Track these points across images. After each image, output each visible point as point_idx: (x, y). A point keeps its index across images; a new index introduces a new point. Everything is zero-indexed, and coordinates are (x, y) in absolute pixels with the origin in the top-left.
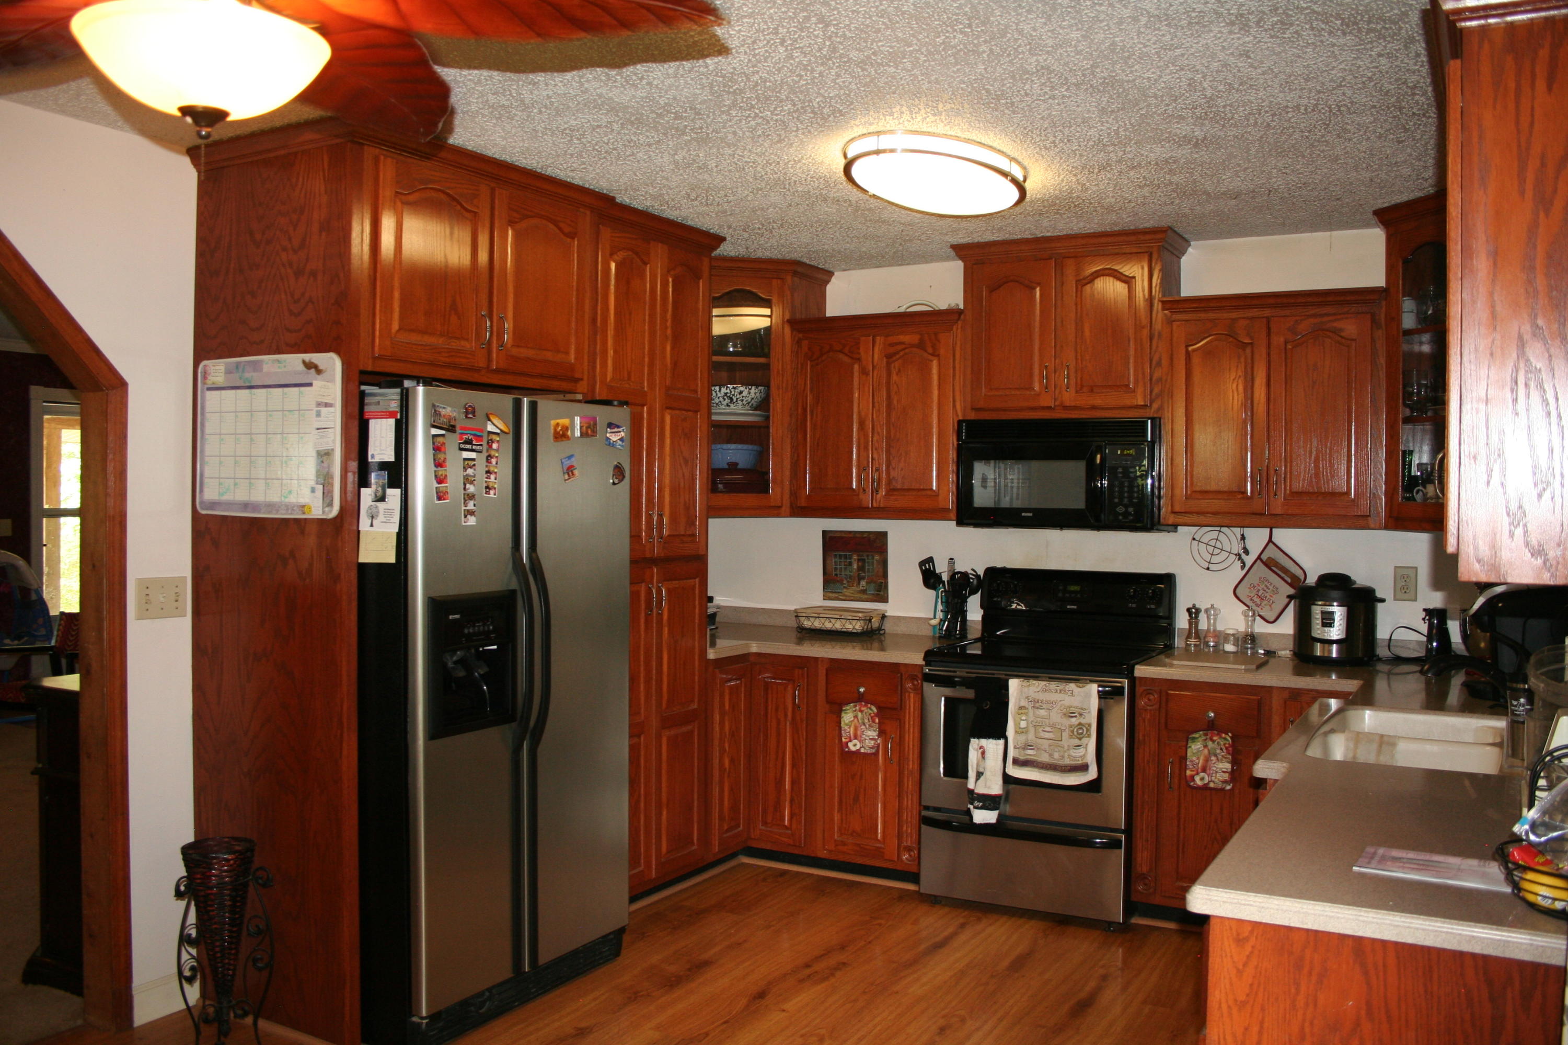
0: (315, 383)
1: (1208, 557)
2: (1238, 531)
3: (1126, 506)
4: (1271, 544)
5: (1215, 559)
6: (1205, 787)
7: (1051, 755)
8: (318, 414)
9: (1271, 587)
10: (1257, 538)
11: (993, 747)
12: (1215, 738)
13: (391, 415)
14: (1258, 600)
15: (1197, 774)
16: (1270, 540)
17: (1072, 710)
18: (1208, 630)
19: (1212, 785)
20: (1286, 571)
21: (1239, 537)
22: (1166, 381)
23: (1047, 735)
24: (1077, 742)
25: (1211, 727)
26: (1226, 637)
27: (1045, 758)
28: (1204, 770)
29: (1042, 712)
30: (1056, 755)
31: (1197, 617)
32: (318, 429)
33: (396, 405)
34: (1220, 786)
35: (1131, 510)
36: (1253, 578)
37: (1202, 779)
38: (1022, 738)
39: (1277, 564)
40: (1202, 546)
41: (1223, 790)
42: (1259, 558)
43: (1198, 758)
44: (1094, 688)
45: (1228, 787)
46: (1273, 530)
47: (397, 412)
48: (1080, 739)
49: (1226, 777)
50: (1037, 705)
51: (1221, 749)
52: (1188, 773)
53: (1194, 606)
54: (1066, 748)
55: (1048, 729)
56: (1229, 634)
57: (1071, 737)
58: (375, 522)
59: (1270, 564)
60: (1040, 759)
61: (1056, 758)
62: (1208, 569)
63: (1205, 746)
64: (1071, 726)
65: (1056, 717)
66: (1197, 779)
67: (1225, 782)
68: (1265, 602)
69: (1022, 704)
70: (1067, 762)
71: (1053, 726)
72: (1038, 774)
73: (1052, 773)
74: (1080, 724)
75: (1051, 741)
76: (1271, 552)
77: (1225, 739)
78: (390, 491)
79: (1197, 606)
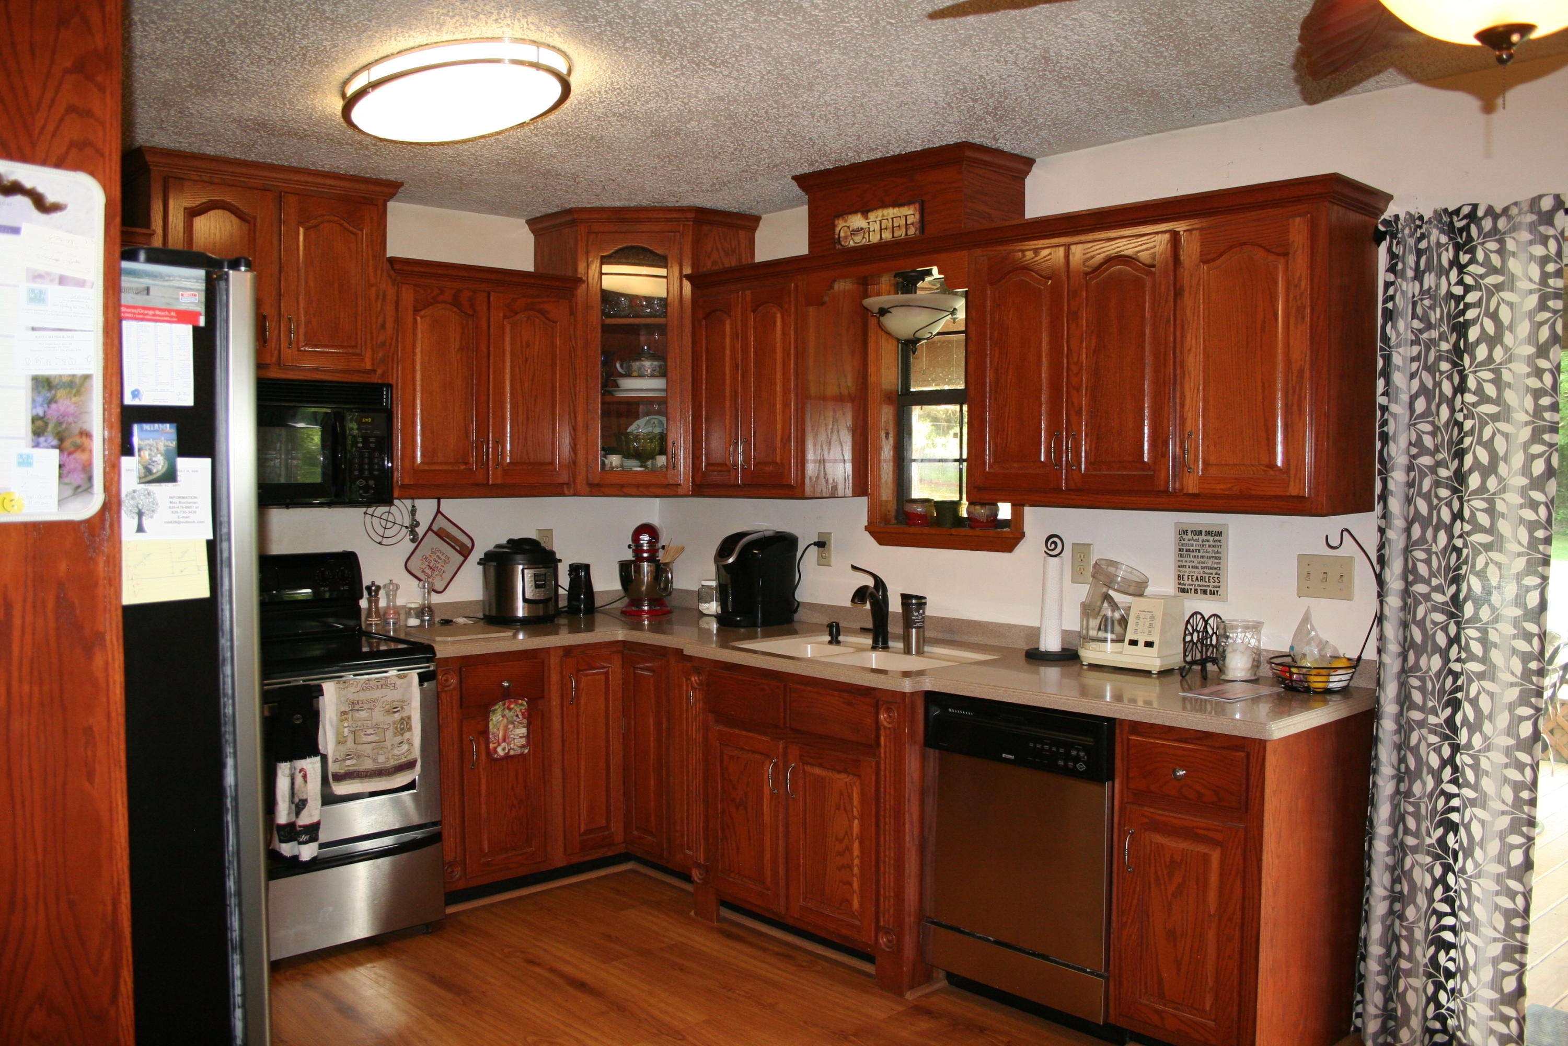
0: (25, 227)
1: (381, 531)
2: (408, 503)
3: (366, 479)
4: (439, 515)
5: (388, 533)
6: (507, 757)
7: (375, 760)
8: (37, 298)
9: (443, 557)
10: (426, 508)
11: (311, 765)
12: (512, 706)
13: (183, 317)
14: (429, 571)
15: (499, 745)
16: (438, 512)
17: (395, 704)
18: (388, 607)
19: (512, 753)
20: (456, 541)
21: (410, 508)
22: (391, 345)
23: (370, 738)
24: (399, 739)
25: (507, 695)
26: (408, 612)
27: (369, 765)
28: (504, 741)
29: (363, 714)
30: (381, 759)
31: (377, 594)
32: (33, 329)
33: (195, 300)
34: (519, 751)
35: (371, 483)
36: (424, 549)
37: (504, 749)
38: (344, 749)
39: (449, 535)
40: (376, 521)
41: (522, 754)
42: (430, 529)
43: (498, 729)
44: (414, 676)
45: (526, 751)
46: (442, 500)
47: (199, 314)
48: (402, 735)
49: (523, 741)
50: (357, 707)
51: (517, 716)
52: (492, 746)
53: (373, 583)
54: (390, 747)
55: (371, 731)
56: (411, 609)
57: (395, 735)
58: (146, 522)
59: (442, 535)
60: (362, 768)
61: (383, 761)
62: (380, 543)
63: (503, 716)
64: (394, 723)
65: (379, 716)
66: (499, 750)
67: (523, 746)
68: (437, 573)
69: (343, 709)
70: (392, 763)
71: (376, 727)
72: (359, 785)
73: (378, 779)
74: (402, 719)
75: (374, 744)
76: (441, 523)
77: (522, 705)
78: (183, 463)
79: (377, 583)
